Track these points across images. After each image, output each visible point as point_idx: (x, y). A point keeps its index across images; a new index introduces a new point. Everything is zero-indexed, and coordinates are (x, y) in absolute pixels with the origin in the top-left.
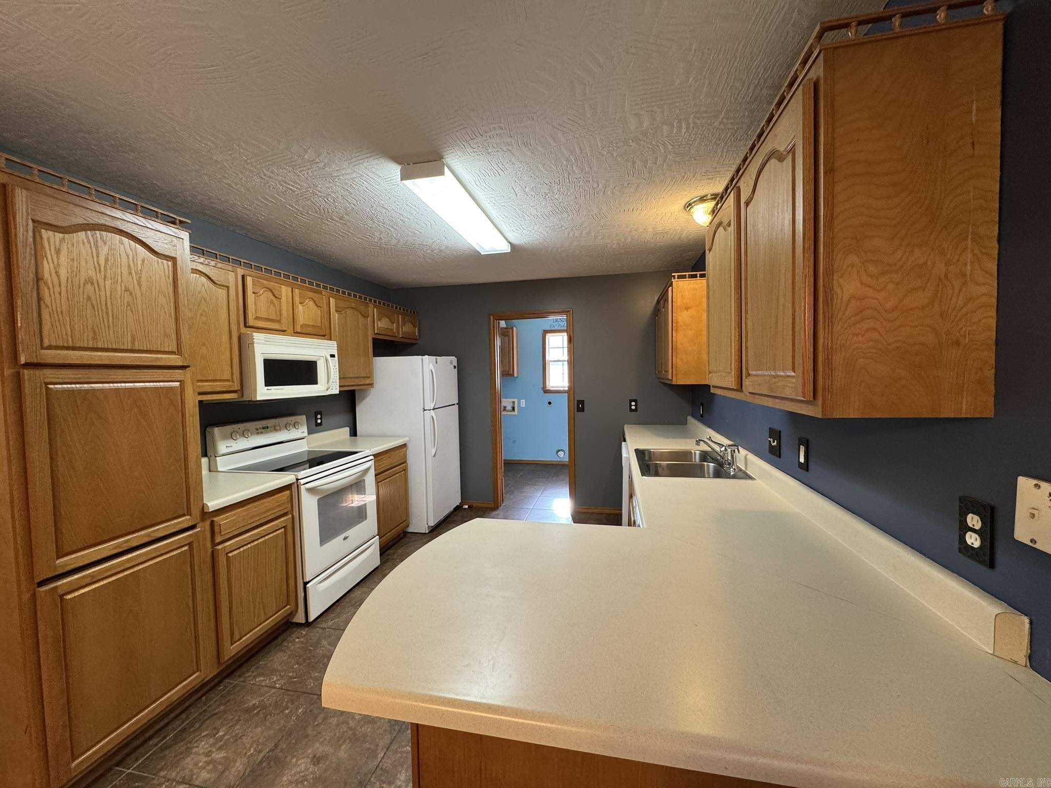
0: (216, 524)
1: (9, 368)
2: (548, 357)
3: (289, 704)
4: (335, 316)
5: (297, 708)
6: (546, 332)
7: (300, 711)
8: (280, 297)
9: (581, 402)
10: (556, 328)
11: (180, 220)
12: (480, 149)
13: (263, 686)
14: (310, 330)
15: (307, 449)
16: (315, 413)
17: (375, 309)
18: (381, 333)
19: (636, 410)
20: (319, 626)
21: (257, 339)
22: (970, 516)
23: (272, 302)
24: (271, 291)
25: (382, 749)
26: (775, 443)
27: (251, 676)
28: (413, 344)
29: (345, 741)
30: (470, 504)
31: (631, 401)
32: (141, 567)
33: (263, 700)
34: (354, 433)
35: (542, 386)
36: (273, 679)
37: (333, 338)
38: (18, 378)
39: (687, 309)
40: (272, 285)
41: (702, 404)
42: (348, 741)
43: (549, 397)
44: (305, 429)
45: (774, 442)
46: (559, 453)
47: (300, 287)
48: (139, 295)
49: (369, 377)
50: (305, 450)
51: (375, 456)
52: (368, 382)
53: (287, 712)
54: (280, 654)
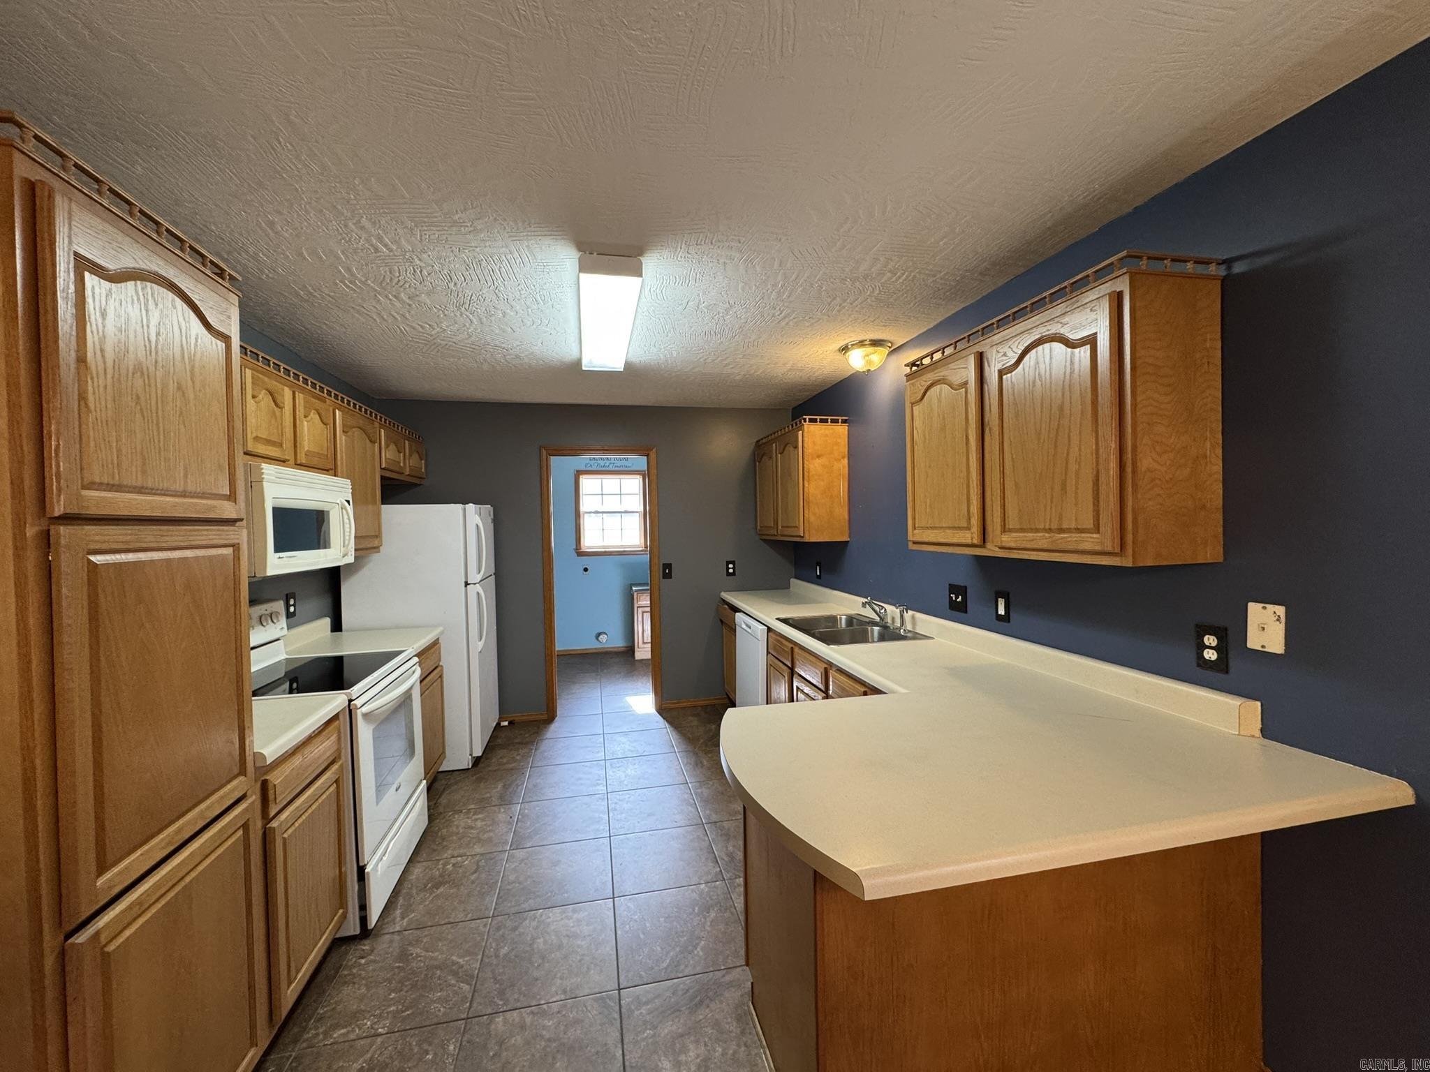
0: (270, 786)
1: (32, 525)
2: (583, 508)
3: (425, 1046)
4: (341, 439)
5: (443, 1046)
6: (579, 473)
7: (451, 1048)
8: (282, 405)
9: (668, 566)
10: (594, 468)
11: (230, 275)
12: (696, 256)
13: (354, 1040)
14: (315, 461)
15: (283, 656)
16: (287, 595)
17: (382, 431)
18: (391, 468)
19: (733, 574)
20: (386, 931)
21: (268, 474)
22: (1206, 638)
23: (274, 412)
24: (271, 394)
25: (616, 1047)
26: (959, 599)
27: (317, 1035)
28: (416, 485)
29: (554, 1058)
30: (511, 719)
31: (728, 563)
32: (193, 874)
33: (371, 1059)
34: (337, 626)
35: (575, 547)
36: (366, 1024)
37: (339, 474)
38: (46, 541)
39: (819, 456)
40: (273, 384)
41: (819, 564)
42: (559, 1056)
43: (585, 561)
44: (283, 622)
45: (957, 598)
46: (601, 636)
47: (302, 390)
48: (192, 396)
49: (377, 536)
50: (283, 658)
51: (418, 655)
52: (376, 543)
53: (430, 1057)
54: (347, 990)
